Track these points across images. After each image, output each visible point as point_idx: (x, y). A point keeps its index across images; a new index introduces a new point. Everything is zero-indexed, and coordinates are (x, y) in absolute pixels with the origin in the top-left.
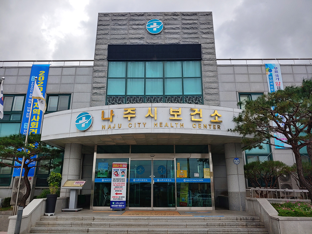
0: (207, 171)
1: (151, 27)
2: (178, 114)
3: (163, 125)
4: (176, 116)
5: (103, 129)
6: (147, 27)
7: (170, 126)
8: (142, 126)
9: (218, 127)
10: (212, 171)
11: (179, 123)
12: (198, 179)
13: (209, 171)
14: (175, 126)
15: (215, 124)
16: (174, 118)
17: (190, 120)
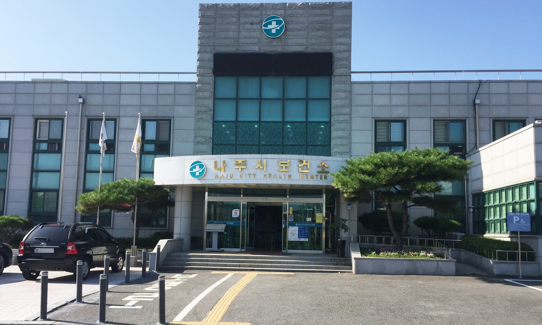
0: (319, 215)
1: (269, 27)
2: (286, 165)
3: (272, 176)
4: (284, 168)
5: (216, 179)
6: (263, 28)
7: (278, 177)
8: (252, 177)
9: (325, 177)
10: (324, 215)
11: (287, 174)
12: (310, 224)
13: (322, 215)
14: (283, 177)
15: (321, 174)
16: (282, 170)
17: (297, 171)
